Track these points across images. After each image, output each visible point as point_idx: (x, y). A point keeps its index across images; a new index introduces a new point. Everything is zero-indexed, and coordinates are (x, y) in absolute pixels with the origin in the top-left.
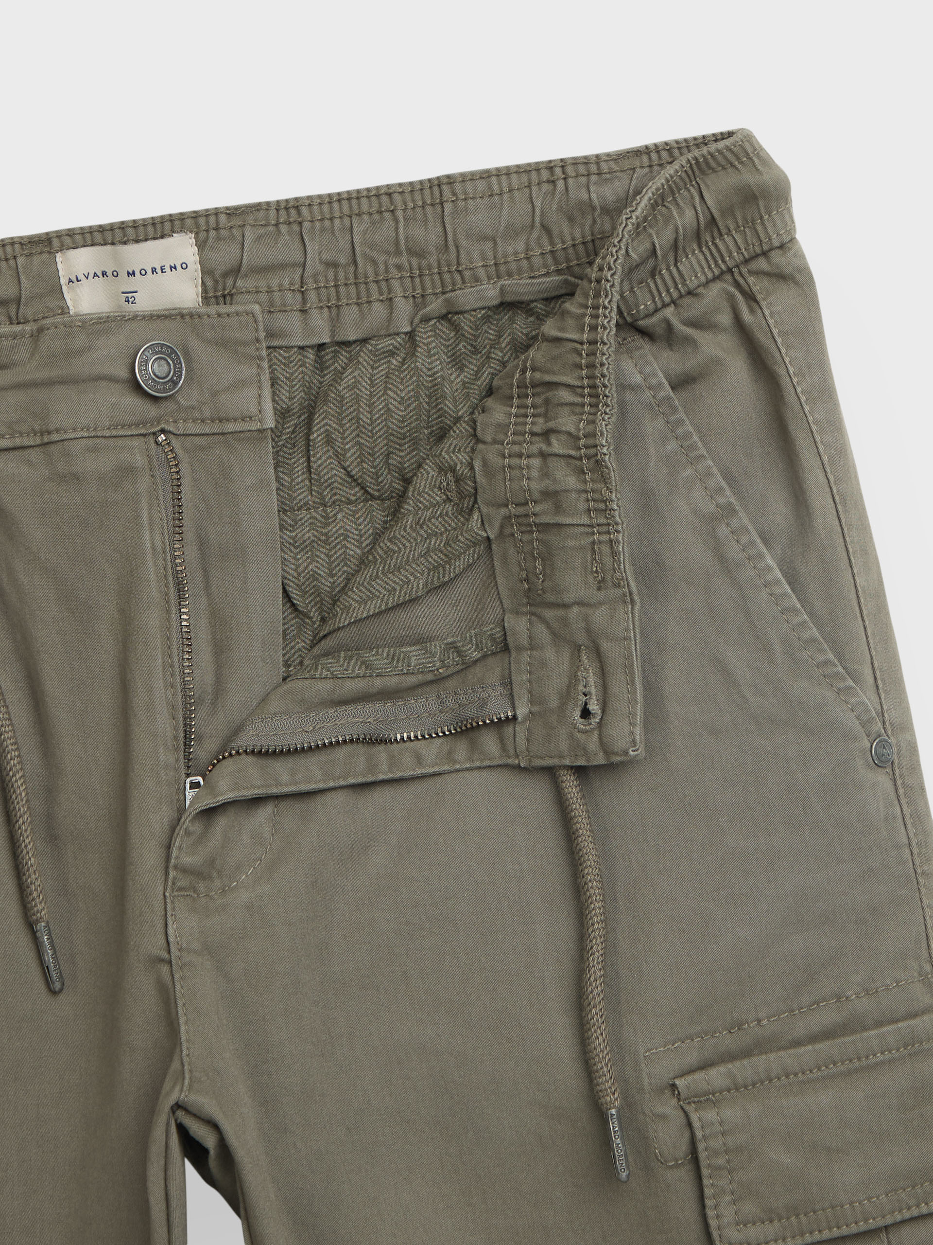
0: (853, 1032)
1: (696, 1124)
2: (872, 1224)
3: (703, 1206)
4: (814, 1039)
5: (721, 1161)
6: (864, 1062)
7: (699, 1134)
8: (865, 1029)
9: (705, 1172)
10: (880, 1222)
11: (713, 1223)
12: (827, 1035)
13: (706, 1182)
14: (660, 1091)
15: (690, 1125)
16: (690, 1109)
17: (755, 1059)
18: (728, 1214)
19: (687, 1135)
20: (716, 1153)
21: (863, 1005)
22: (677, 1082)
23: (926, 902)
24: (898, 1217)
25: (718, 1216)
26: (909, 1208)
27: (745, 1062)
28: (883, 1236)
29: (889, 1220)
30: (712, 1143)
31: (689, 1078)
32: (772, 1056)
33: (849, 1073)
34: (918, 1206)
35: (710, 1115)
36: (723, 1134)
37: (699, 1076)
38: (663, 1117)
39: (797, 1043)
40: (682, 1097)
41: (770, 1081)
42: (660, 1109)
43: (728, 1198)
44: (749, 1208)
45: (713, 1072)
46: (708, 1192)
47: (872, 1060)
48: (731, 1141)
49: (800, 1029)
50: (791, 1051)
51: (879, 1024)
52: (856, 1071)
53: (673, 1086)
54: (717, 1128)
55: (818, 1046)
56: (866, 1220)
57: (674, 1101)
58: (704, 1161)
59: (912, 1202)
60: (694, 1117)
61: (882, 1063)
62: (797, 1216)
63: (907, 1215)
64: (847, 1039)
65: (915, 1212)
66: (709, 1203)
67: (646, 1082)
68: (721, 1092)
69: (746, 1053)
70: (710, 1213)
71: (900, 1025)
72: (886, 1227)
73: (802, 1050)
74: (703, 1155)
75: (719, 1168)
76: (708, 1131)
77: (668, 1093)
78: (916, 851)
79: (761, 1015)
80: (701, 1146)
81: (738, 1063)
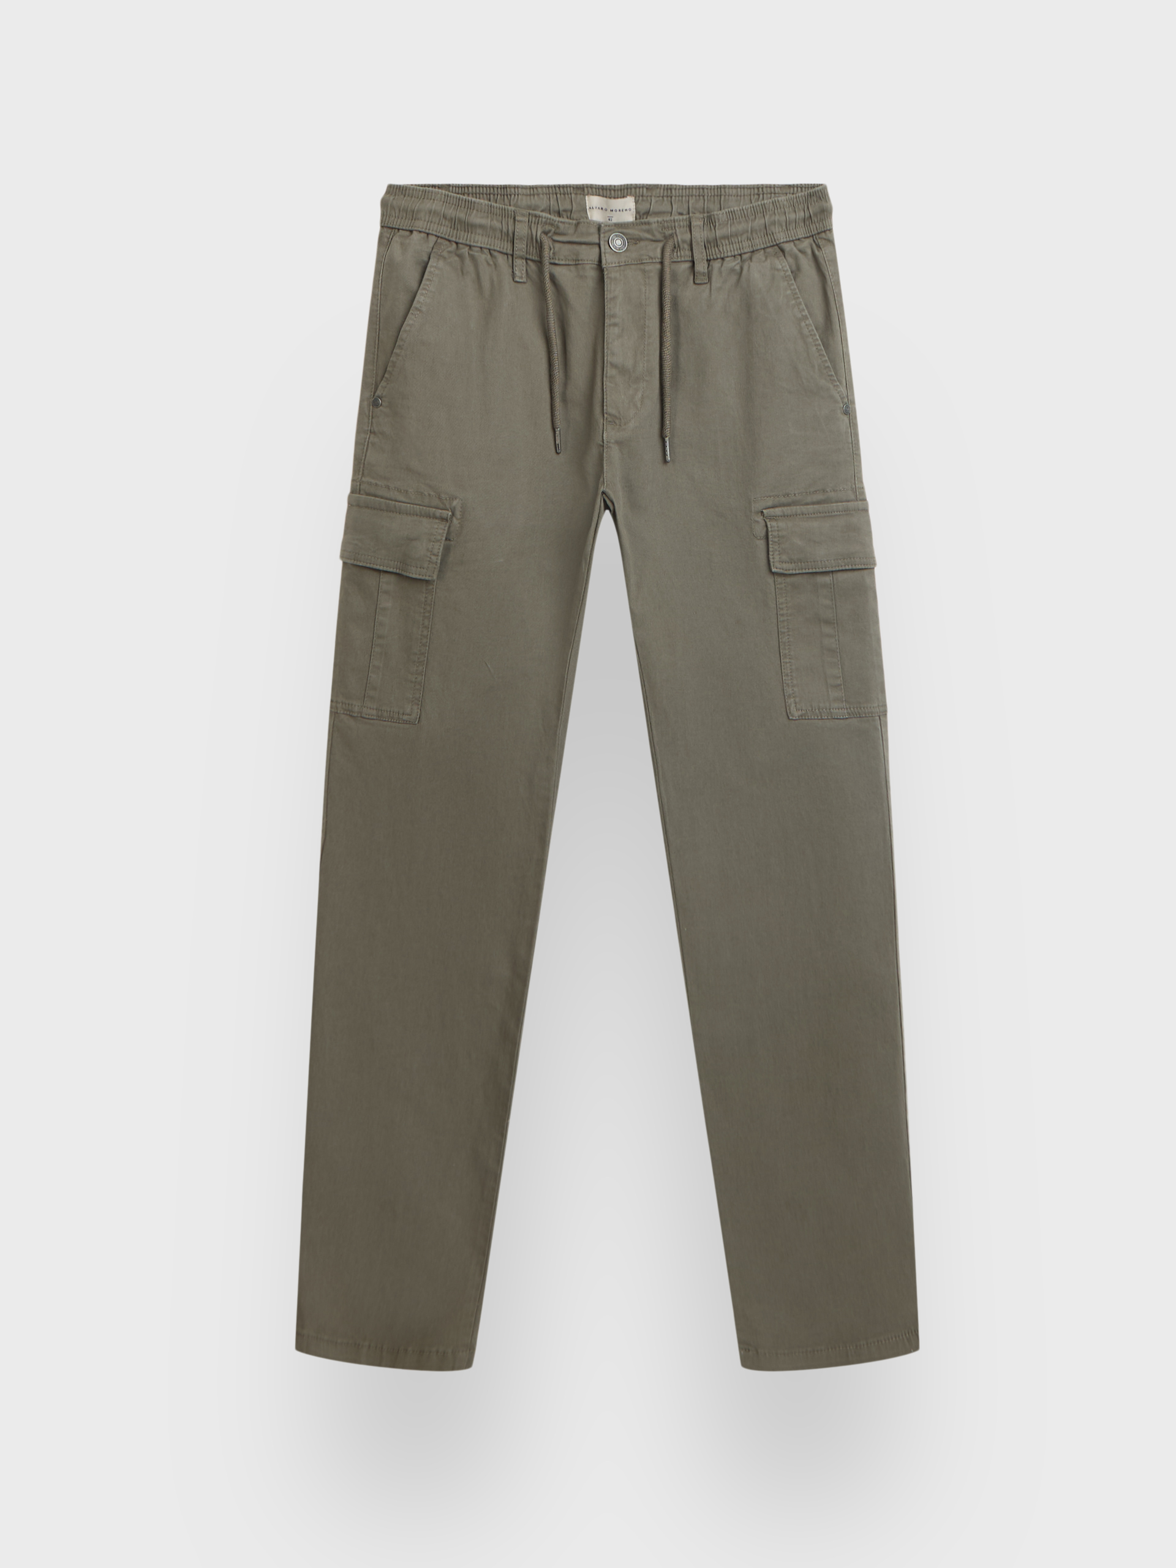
0: (828, 503)
1: (769, 526)
2: (828, 569)
3: (768, 554)
4: (813, 503)
5: (776, 540)
6: (830, 514)
7: (770, 529)
8: (832, 503)
9: (770, 543)
10: (831, 569)
11: (771, 560)
12: (819, 503)
13: (770, 546)
14: (757, 513)
15: (767, 526)
16: (767, 521)
17: (792, 507)
18: (777, 558)
19: (765, 529)
20: (775, 537)
21: (832, 495)
22: (764, 511)
23: (855, 464)
24: (837, 569)
25: (773, 558)
26: (842, 566)
27: (788, 508)
28: (831, 575)
29: (834, 569)
30: (774, 533)
31: (768, 510)
32: (798, 507)
33: (825, 517)
34: (845, 566)
35: (774, 524)
36: (778, 531)
37: (772, 510)
38: (757, 522)
39: (807, 504)
40: (765, 516)
41: (796, 515)
42: (757, 519)
43: (777, 553)
44: (784, 557)
45: (777, 509)
46: (771, 549)
47: (833, 514)
48: (780, 533)
49: (809, 499)
50: (805, 507)
51: (837, 502)
52: (827, 516)
53: (762, 512)
54: (776, 528)
55: (815, 506)
56: (826, 568)
57: (762, 517)
58: (770, 539)
59: (843, 564)
60: (768, 524)
61: (836, 515)
62: (801, 563)
63: (841, 568)
64: (825, 505)
65: (844, 568)
66: (771, 553)
67: (753, 509)
68: (779, 517)
69: (789, 505)
70: (771, 557)
71: (844, 503)
72: (832, 572)
73: (809, 507)
74: (770, 537)
75: (775, 542)
76: (773, 529)
77: (760, 514)
78: (854, 446)
79: (796, 492)
80: (770, 534)
81: (786, 508)
